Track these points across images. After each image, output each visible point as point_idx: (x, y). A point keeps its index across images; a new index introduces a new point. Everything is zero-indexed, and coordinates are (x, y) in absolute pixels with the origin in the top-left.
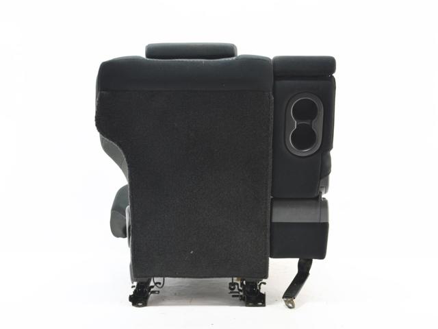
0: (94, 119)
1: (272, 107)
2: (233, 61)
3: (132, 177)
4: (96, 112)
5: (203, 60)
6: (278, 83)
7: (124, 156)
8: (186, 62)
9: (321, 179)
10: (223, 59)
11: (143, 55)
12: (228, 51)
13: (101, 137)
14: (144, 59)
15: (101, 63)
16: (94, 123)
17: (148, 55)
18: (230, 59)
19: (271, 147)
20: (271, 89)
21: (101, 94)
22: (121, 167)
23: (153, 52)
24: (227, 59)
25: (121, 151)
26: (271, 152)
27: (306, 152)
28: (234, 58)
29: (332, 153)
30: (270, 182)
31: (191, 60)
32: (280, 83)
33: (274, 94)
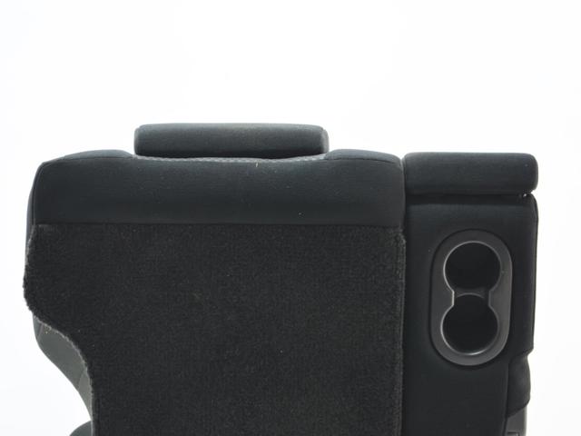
0: (21, 282)
1: (402, 261)
2: (318, 163)
3: (99, 407)
4: (28, 269)
5: (256, 161)
6: (415, 208)
7: (83, 362)
8: (221, 164)
9: (507, 415)
10: (298, 159)
11: (129, 147)
12: (309, 141)
13: (34, 320)
14: (130, 157)
15: (39, 164)
16: (21, 291)
17: (141, 149)
18: (314, 158)
19: (400, 347)
20: (400, 224)
21: (37, 229)
22: (77, 387)
23: (150, 142)
24: (306, 159)
25: (78, 351)
26: (400, 356)
27: (476, 357)
28: (321, 157)
29: (532, 359)
30: (397, 420)
31: (232, 160)
32: (418, 210)
33: (406, 233)
